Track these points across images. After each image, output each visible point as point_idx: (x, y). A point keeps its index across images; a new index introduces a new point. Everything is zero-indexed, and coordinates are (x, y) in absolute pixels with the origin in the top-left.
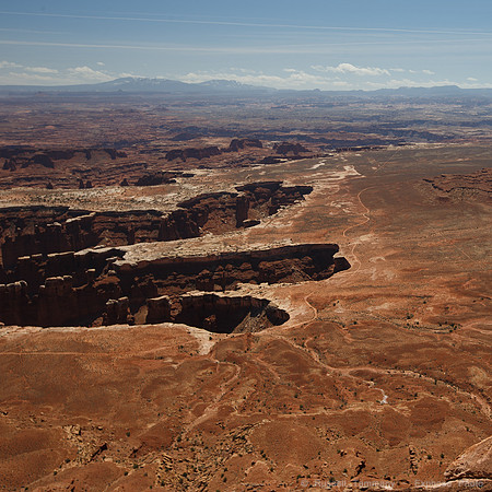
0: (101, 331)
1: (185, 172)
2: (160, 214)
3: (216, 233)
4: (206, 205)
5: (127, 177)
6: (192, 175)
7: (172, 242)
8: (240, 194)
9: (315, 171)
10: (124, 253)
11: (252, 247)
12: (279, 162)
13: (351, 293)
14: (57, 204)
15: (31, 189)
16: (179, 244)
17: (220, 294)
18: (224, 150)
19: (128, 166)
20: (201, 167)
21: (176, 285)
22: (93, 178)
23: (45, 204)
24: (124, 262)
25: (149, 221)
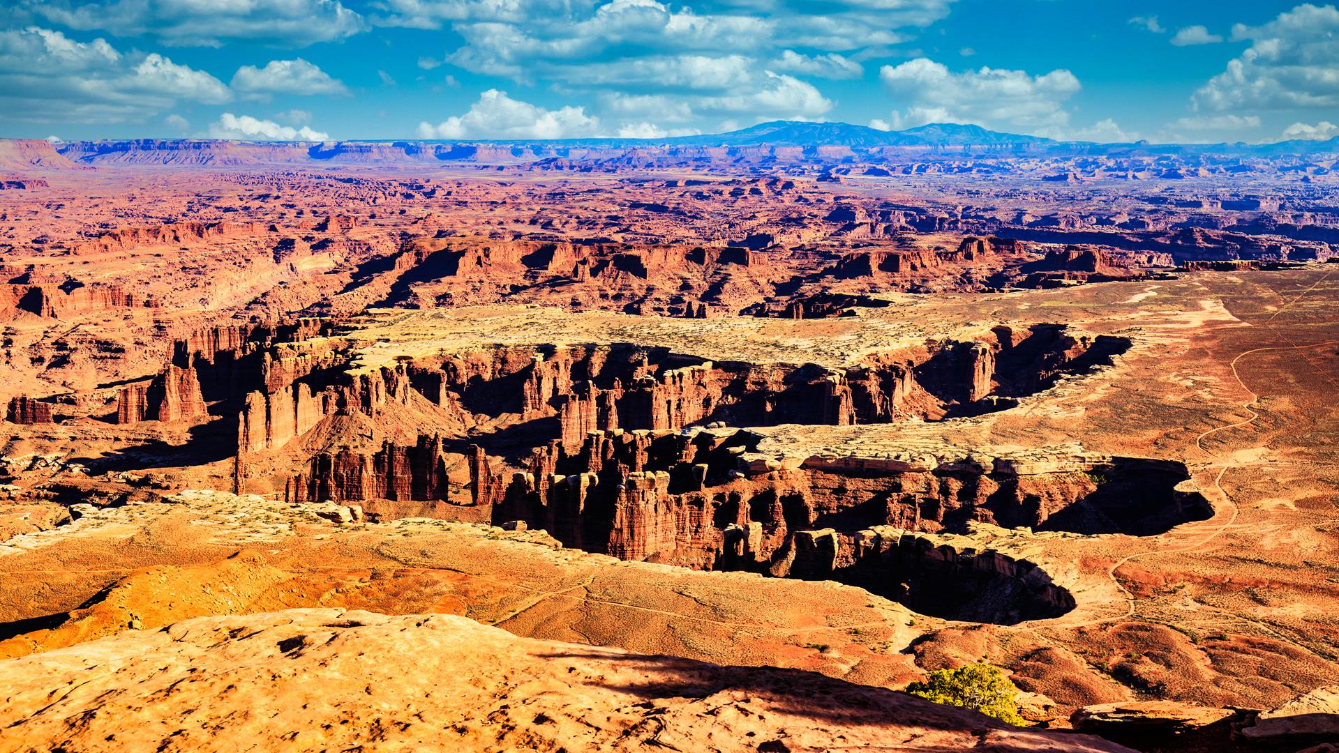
2: (826, 372)
7: (844, 428)
8: (978, 345)
9: (1134, 307)
10: (758, 439)
14: (651, 342)
17: (934, 539)
25: (803, 384)
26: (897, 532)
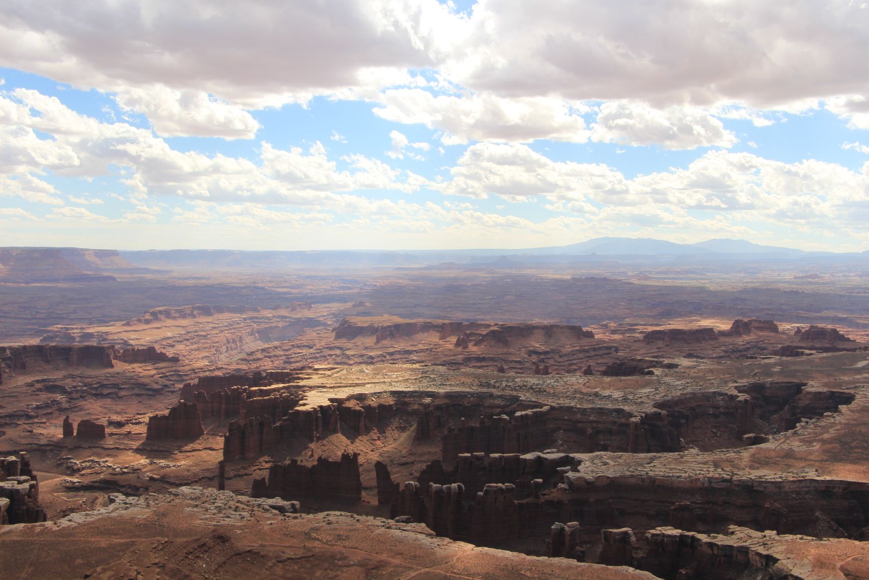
0: (542, 562)
1: (666, 361)
2: (630, 415)
3: (704, 448)
4: (693, 409)
5: (592, 363)
6: (676, 366)
7: (642, 455)
8: (742, 397)
10: (579, 462)
11: (754, 474)
12: (802, 354)
14: (508, 392)
15: (480, 371)
16: (652, 459)
17: (703, 538)
18: (723, 334)
19: (594, 350)
20: (689, 356)
21: (642, 515)
22: (551, 362)
23: (493, 391)
24: (578, 475)
25: (615, 423)
26: (676, 532)
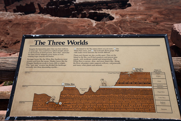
13: (131, 13)
17: (98, 12)
21: (87, 9)
24: (76, 2)
26: (93, 11)
